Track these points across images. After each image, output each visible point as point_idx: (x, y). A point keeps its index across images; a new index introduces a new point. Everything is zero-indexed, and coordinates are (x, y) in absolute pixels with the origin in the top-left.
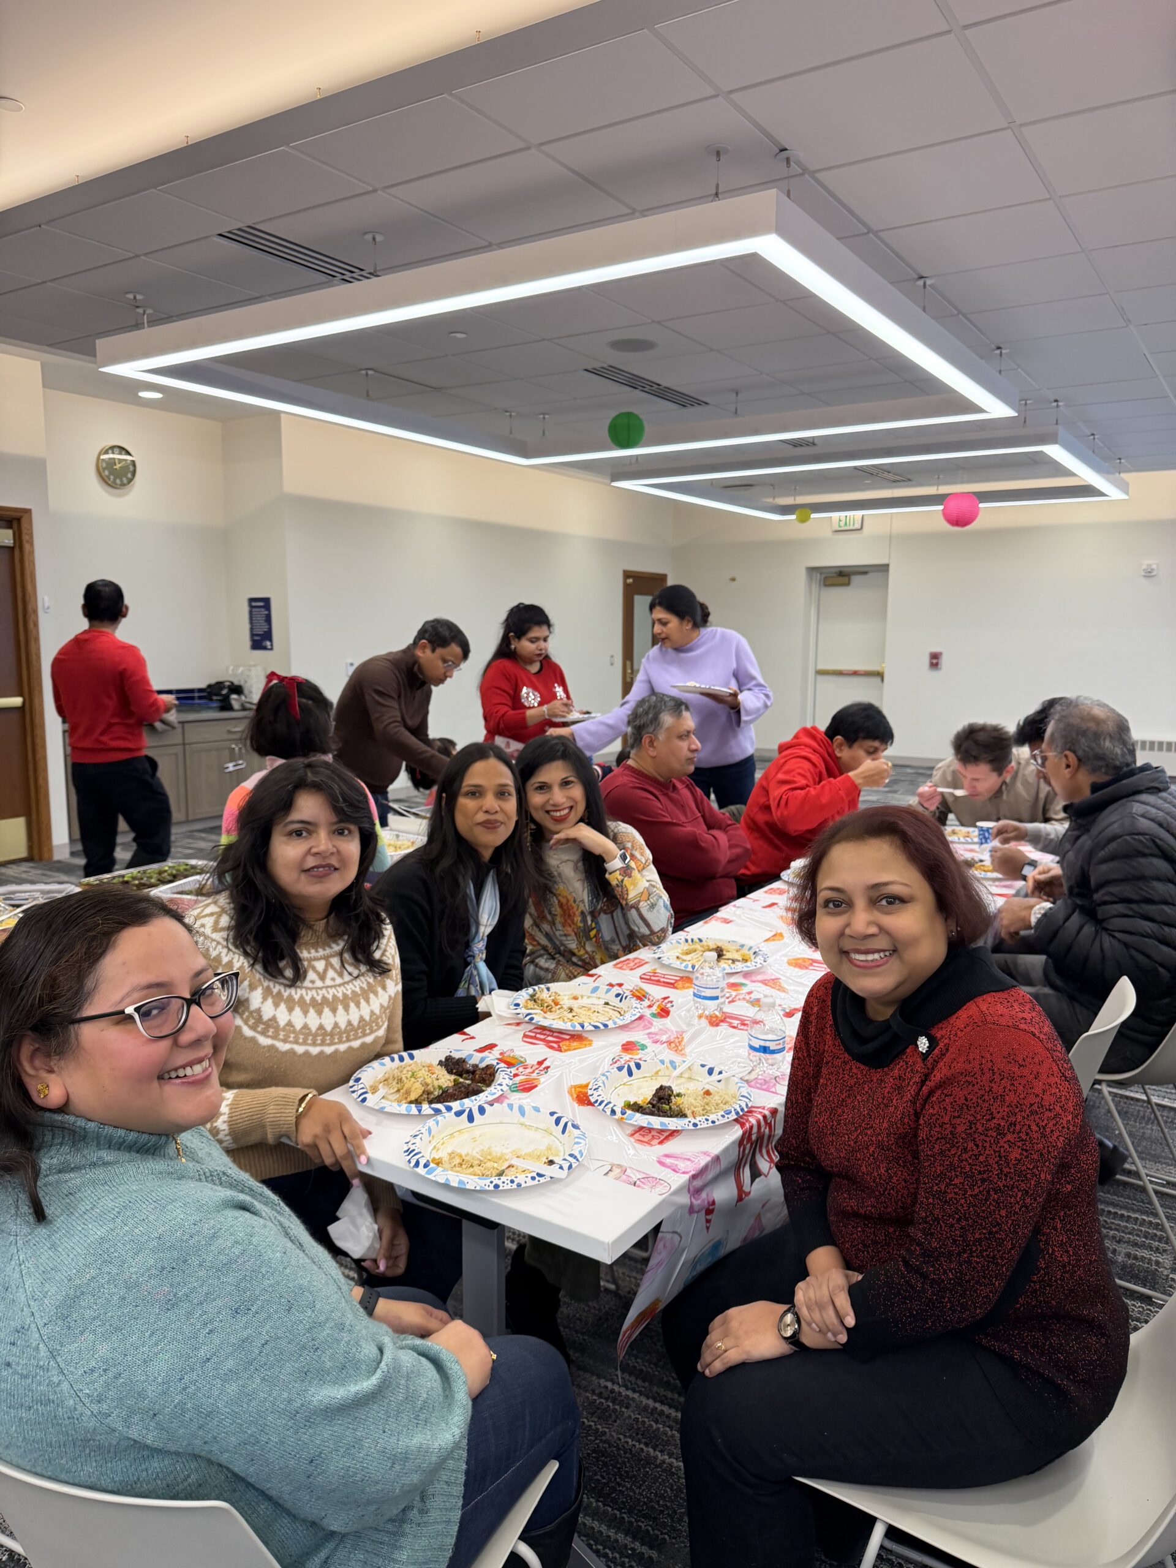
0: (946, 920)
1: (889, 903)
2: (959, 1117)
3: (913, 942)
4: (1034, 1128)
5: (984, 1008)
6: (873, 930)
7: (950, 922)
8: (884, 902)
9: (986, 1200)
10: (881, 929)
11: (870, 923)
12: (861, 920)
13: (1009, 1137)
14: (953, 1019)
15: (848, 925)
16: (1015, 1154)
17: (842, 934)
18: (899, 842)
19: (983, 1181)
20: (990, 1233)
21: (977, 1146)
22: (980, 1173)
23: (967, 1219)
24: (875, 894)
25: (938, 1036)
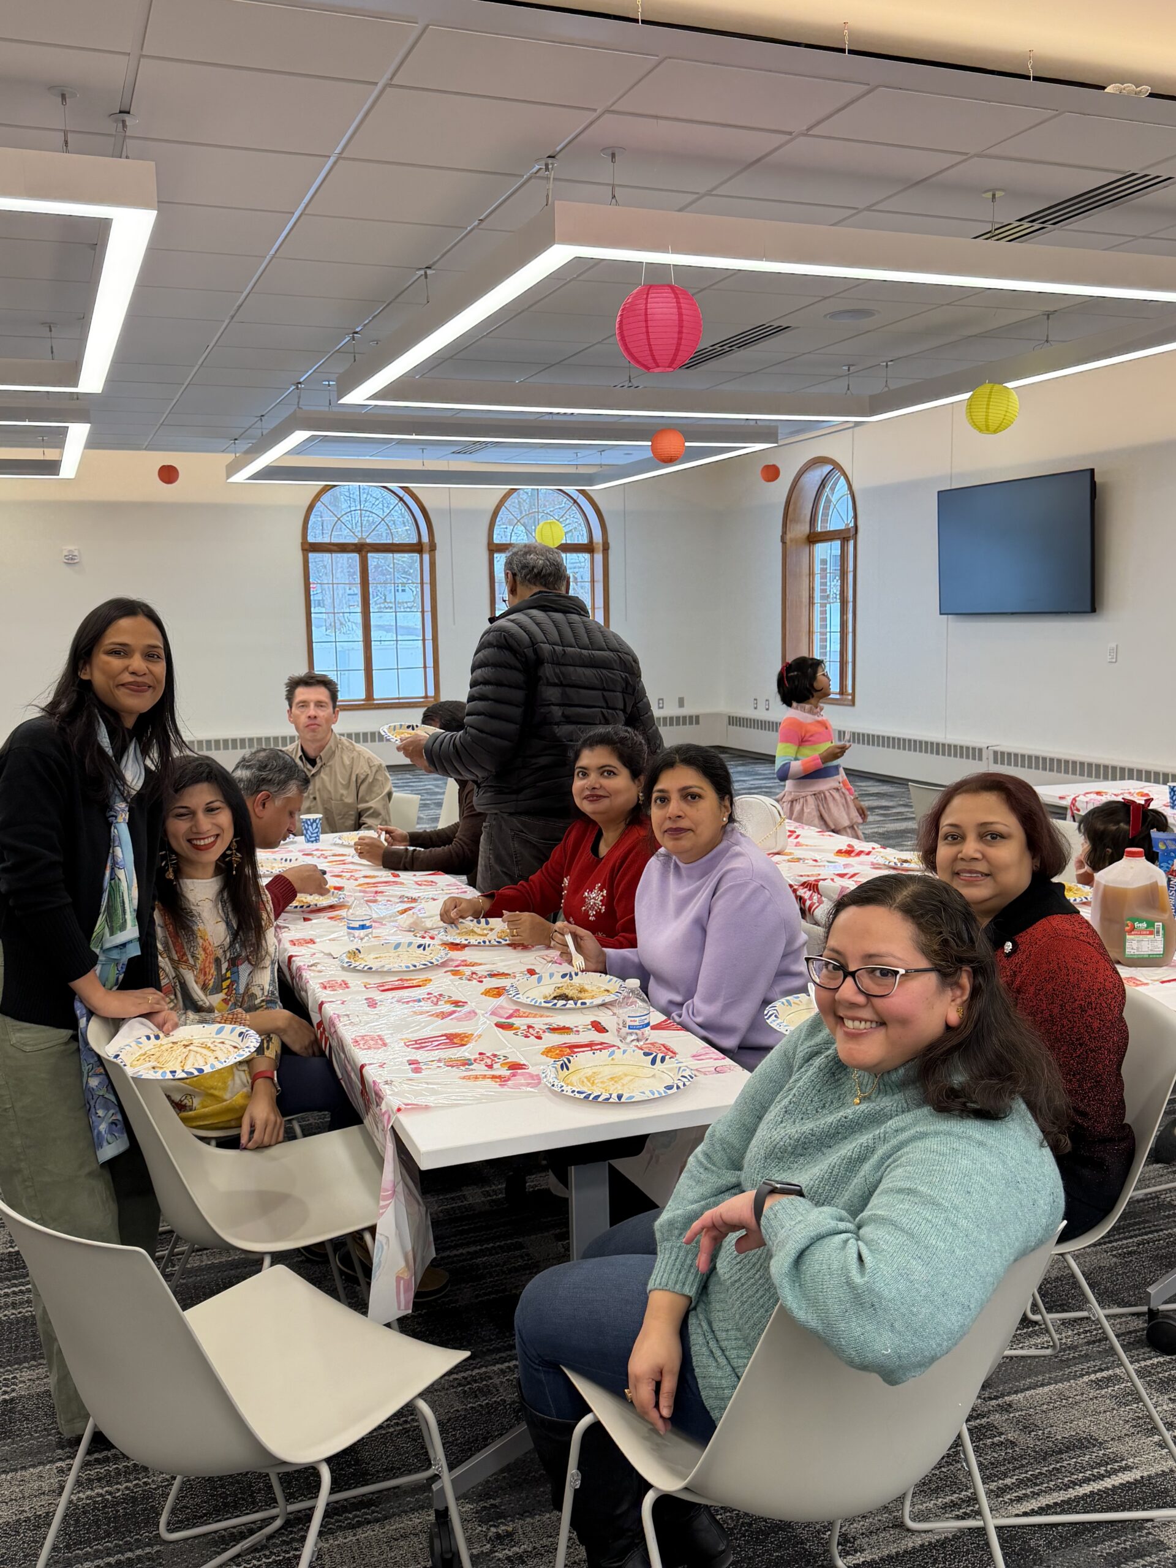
0: (1033, 858)
1: (993, 838)
2: (1052, 1003)
3: (1006, 867)
4: (1104, 1005)
5: (1054, 924)
6: (978, 856)
7: (1035, 860)
8: (989, 838)
9: (1087, 1058)
10: (984, 856)
11: (977, 851)
12: (971, 847)
13: (1090, 1012)
14: (1030, 930)
15: (961, 852)
16: (1096, 1024)
17: (955, 859)
18: (1004, 796)
19: (1081, 1045)
20: (1096, 1082)
21: (1070, 1021)
22: (1077, 1040)
23: (1079, 1074)
24: (984, 830)
25: (1019, 942)
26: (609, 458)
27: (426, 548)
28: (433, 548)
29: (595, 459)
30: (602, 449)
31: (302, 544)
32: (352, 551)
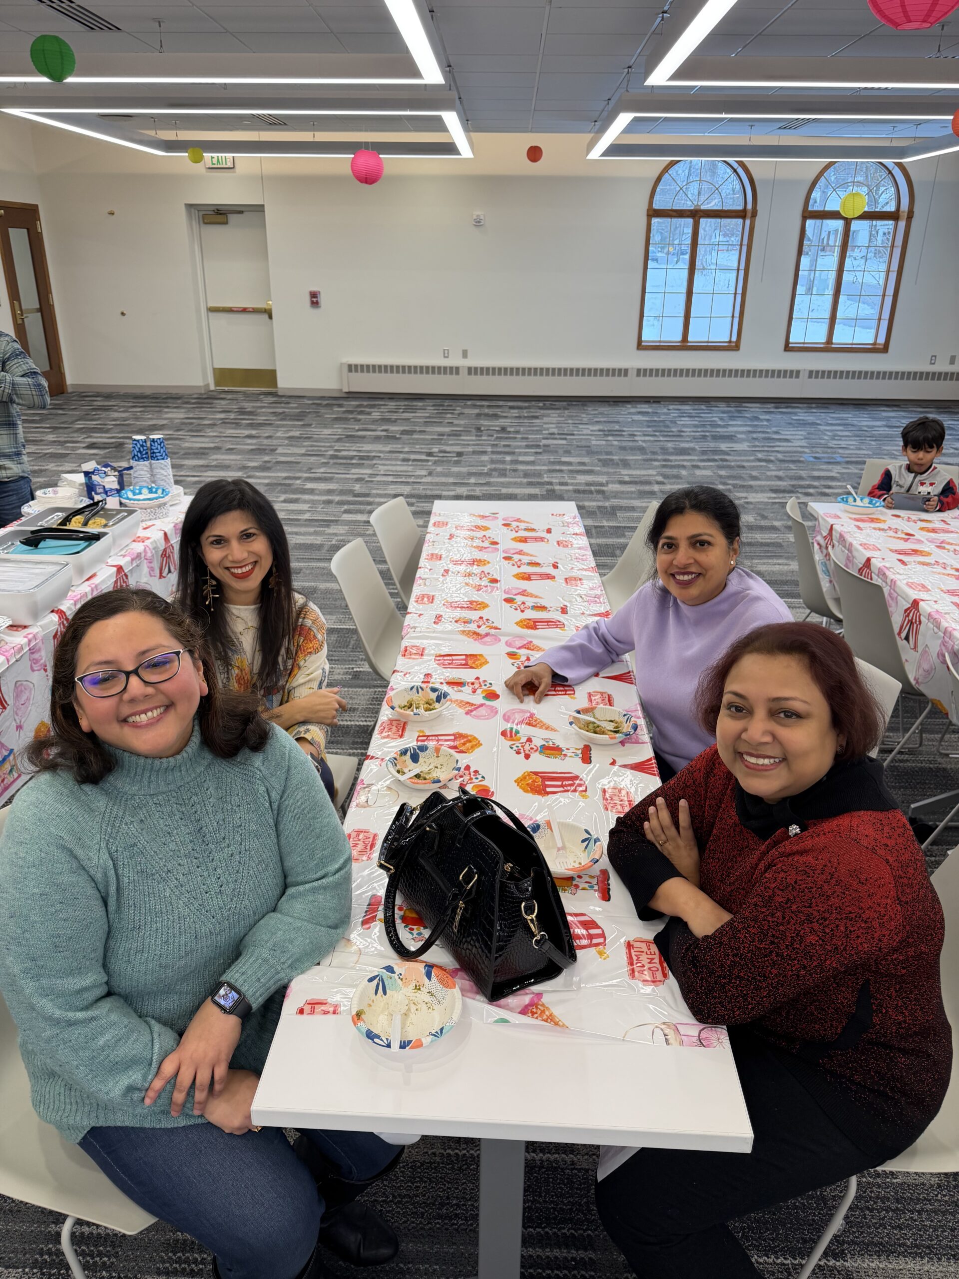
1: (787, 717)
3: (803, 753)
10: (775, 738)
12: (758, 728)
15: (746, 730)
17: (739, 737)
18: (806, 662)
26: (922, 132)
27: (749, 214)
28: (754, 214)
29: (912, 132)
30: (919, 123)
31: (648, 210)
32: (688, 216)
